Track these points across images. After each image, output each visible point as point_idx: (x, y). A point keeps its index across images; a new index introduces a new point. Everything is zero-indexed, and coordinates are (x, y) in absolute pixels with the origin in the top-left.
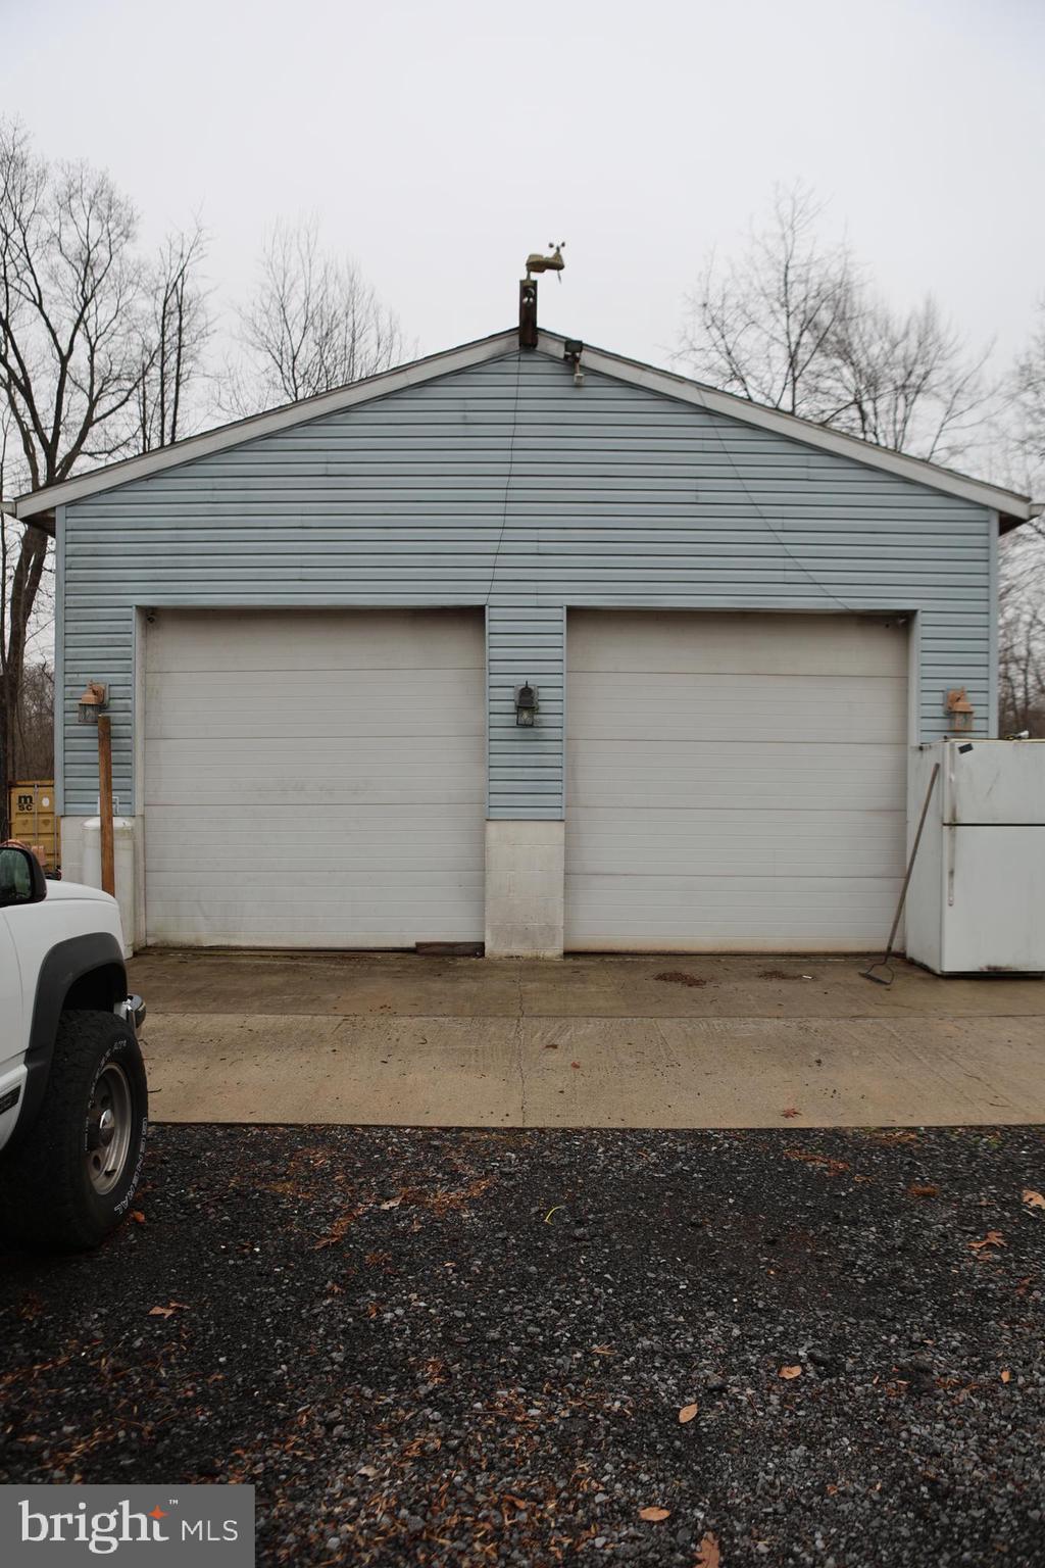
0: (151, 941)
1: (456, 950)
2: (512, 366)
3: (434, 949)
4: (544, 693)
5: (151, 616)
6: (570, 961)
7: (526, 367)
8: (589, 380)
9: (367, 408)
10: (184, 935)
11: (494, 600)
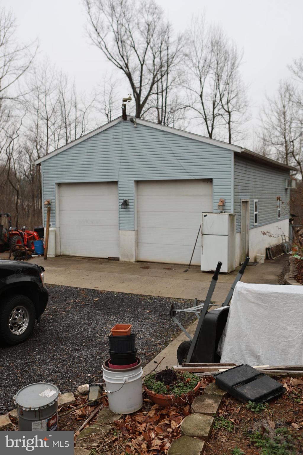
0: (61, 254)
1: (116, 259)
2: (122, 124)
3: (111, 258)
4: (130, 201)
5: (59, 185)
6: (136, 263)
7: (125, 124)
8: (139, 126)
9: (95, 137)
10: (67, 253)
11: (120, 180)
